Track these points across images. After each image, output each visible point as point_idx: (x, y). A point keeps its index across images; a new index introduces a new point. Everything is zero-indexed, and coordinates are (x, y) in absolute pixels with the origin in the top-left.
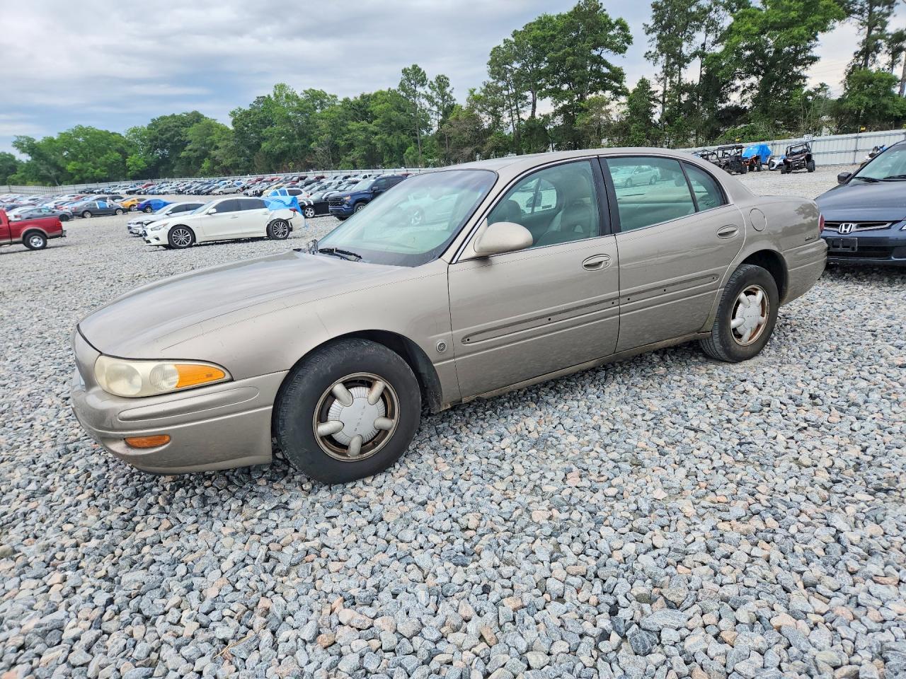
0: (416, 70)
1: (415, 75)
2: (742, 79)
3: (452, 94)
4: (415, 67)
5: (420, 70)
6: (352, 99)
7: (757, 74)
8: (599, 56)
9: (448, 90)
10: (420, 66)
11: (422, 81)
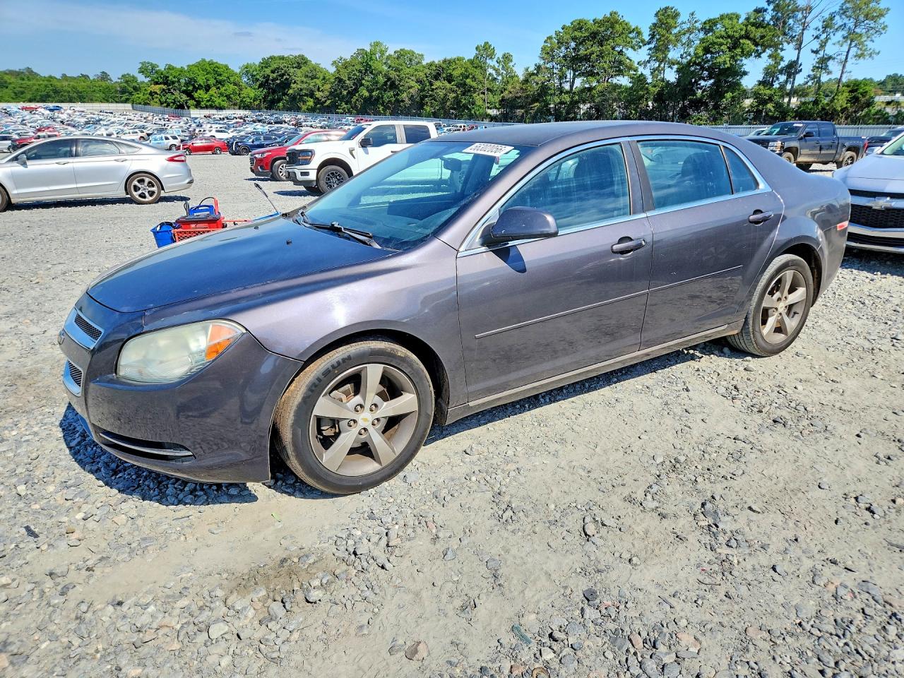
0: (487, 47)
1: (486, 50)
2: (705, 80)
3: (513, 68)
4: (486, 43)
5: (490, 46)
6: (437, 62)
7: (713, 78)
8: (621, 51)
9: (511, 64)
10: (490, 44)
11: (491, 56)
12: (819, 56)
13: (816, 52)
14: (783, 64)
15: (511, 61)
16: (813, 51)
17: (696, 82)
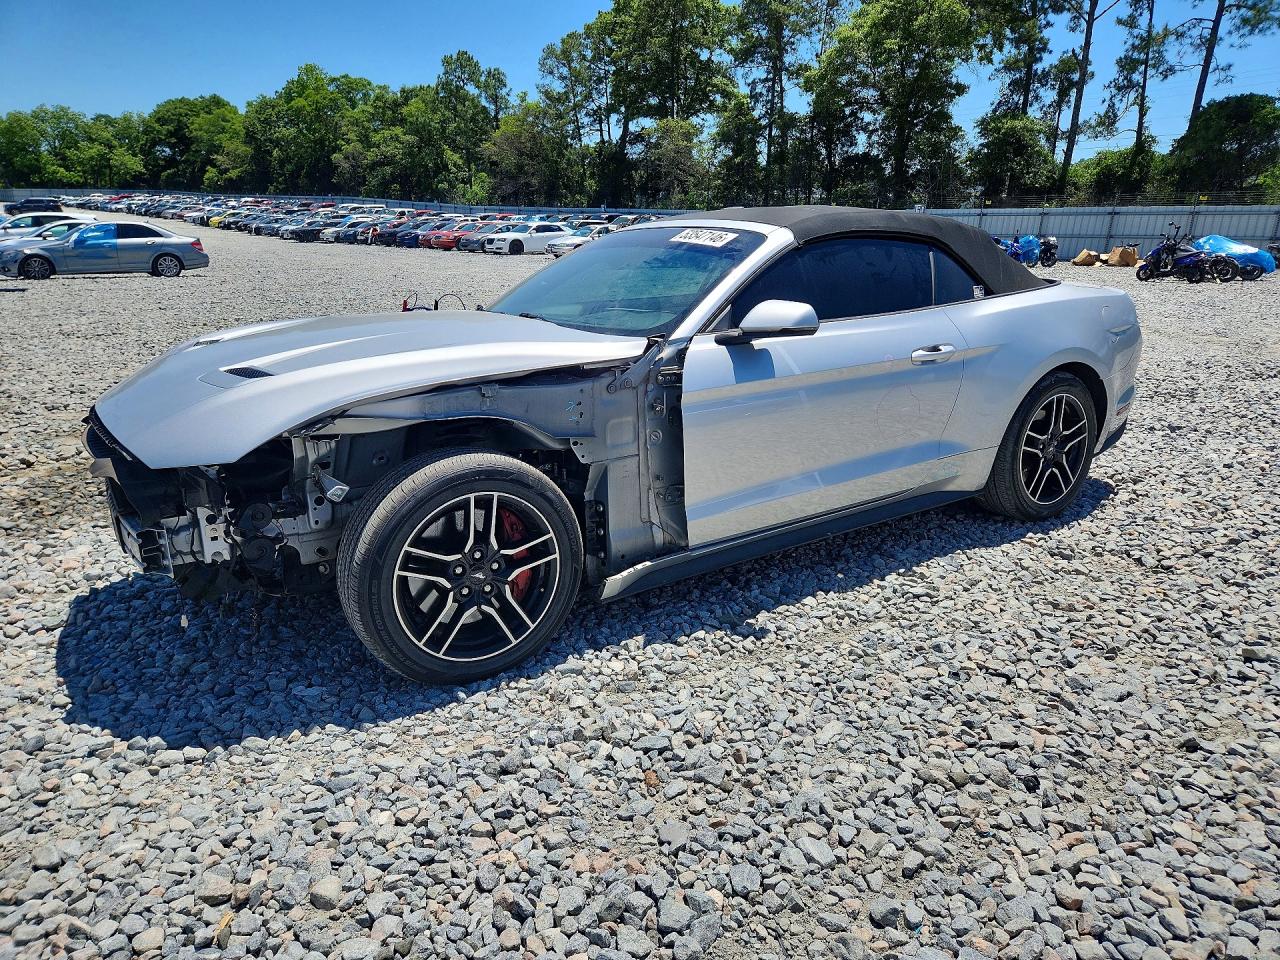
0: (464, 58)
1: (462, 63)
5: (473, 58)
6: (391, 94)
10: (470, 53)
12: (1136, 32)
13: (1130, 23)
14: (1048, 61)
15: (505, 86)
16: (1120, 22)
17: (853, 114)
